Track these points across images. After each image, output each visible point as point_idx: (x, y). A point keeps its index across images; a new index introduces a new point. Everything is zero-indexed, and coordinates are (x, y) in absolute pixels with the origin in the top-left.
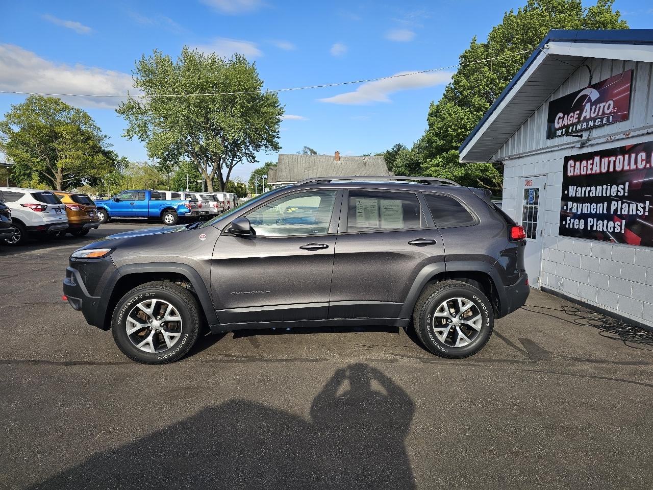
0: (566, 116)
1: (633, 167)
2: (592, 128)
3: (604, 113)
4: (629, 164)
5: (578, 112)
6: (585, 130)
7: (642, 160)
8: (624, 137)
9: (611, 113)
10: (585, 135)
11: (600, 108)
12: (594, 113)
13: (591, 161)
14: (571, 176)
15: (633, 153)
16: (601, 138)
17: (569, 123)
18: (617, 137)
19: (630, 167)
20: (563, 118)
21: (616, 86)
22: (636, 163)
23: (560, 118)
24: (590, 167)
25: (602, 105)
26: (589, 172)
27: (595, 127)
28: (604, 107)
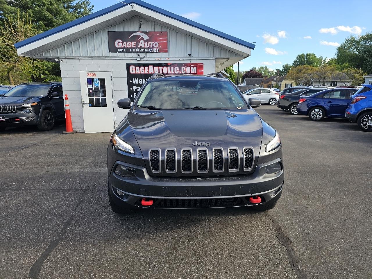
0: (125, 43)
1: (173, 72)
2: (146, 52)
3: (153, 47)
4: (171, 71)
5: (135, 43)
6: (142, 52)
7: (177, 70)
8: (166, 59)
9: (157, 48)
10: (142, 55)
11: (150, 44)
12: (147, 45)
13: (147, 68)
14: (134, 74)
15: (172, 66)
16: (152, 58)
17: (128, 47)
18: (162, 59)
19: (171, 72)
20: (123, 43)
21: (159, 36)
22: (174, 70)
23: (119, 42)
24: (146, 70)
25: (152, 43)
26: (147, 72)
27: (148, 52)
28: (153, 44)
